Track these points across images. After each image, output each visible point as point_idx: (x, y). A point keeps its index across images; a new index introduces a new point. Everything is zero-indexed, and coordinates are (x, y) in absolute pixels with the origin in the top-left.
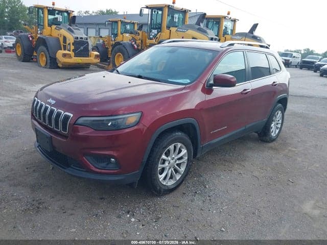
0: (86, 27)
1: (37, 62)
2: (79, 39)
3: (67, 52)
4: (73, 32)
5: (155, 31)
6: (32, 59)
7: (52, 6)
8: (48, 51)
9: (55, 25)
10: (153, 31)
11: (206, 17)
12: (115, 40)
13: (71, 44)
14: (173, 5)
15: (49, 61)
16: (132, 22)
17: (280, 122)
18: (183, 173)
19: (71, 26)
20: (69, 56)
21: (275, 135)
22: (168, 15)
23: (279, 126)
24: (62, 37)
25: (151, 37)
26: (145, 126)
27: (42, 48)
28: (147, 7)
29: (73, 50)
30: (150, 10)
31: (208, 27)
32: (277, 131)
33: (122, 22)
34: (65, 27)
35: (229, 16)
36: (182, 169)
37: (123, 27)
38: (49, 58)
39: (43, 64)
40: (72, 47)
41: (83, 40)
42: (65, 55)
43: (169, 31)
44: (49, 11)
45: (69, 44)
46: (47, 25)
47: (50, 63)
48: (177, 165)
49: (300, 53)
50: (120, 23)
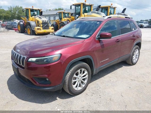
0: (49, 16)
1: (27, 33)
2: (44, 22)
3: (39, 27)
4: (41, 18)
5: (77, 16)
6: (25, 31)
7: (32, 8)
8: (31, 27)
9: (34, 16)
10: (77, 15)
11: (101, 7)
12: (61, 21)
13: (41, 24)
14: (85, 3)
15: (31, 32)
16: (68, 12)
17: (138, 54)
18: (86, 83)
19: (40, 16)
20: (40, 29)
21: (135, 61)
22: (83, 8)
23: (137, 57)
24: (37, 21)
25: (76, 18)
26: (63, 61)
27: (29, 26)
28: (73, 5)
29: (42, 26)
30: (75, 6)
31: (102, 12)
32: (137, 59)
33: (64, 13)
34: (38, 16)
35: (112, 6)
36: (86, 82)
37: (64, 15)
38: (31, 31)
39: (29, 34)
40: (41, 25)
41: (46, 22)
42: (38, 29)
43: (84, 15)
44: (31, 10)
45: (40, 24)
46: (30, 16)
47: (32, 33)
48: (83, 79)
49: (148, 21)
50: (62, 13)
